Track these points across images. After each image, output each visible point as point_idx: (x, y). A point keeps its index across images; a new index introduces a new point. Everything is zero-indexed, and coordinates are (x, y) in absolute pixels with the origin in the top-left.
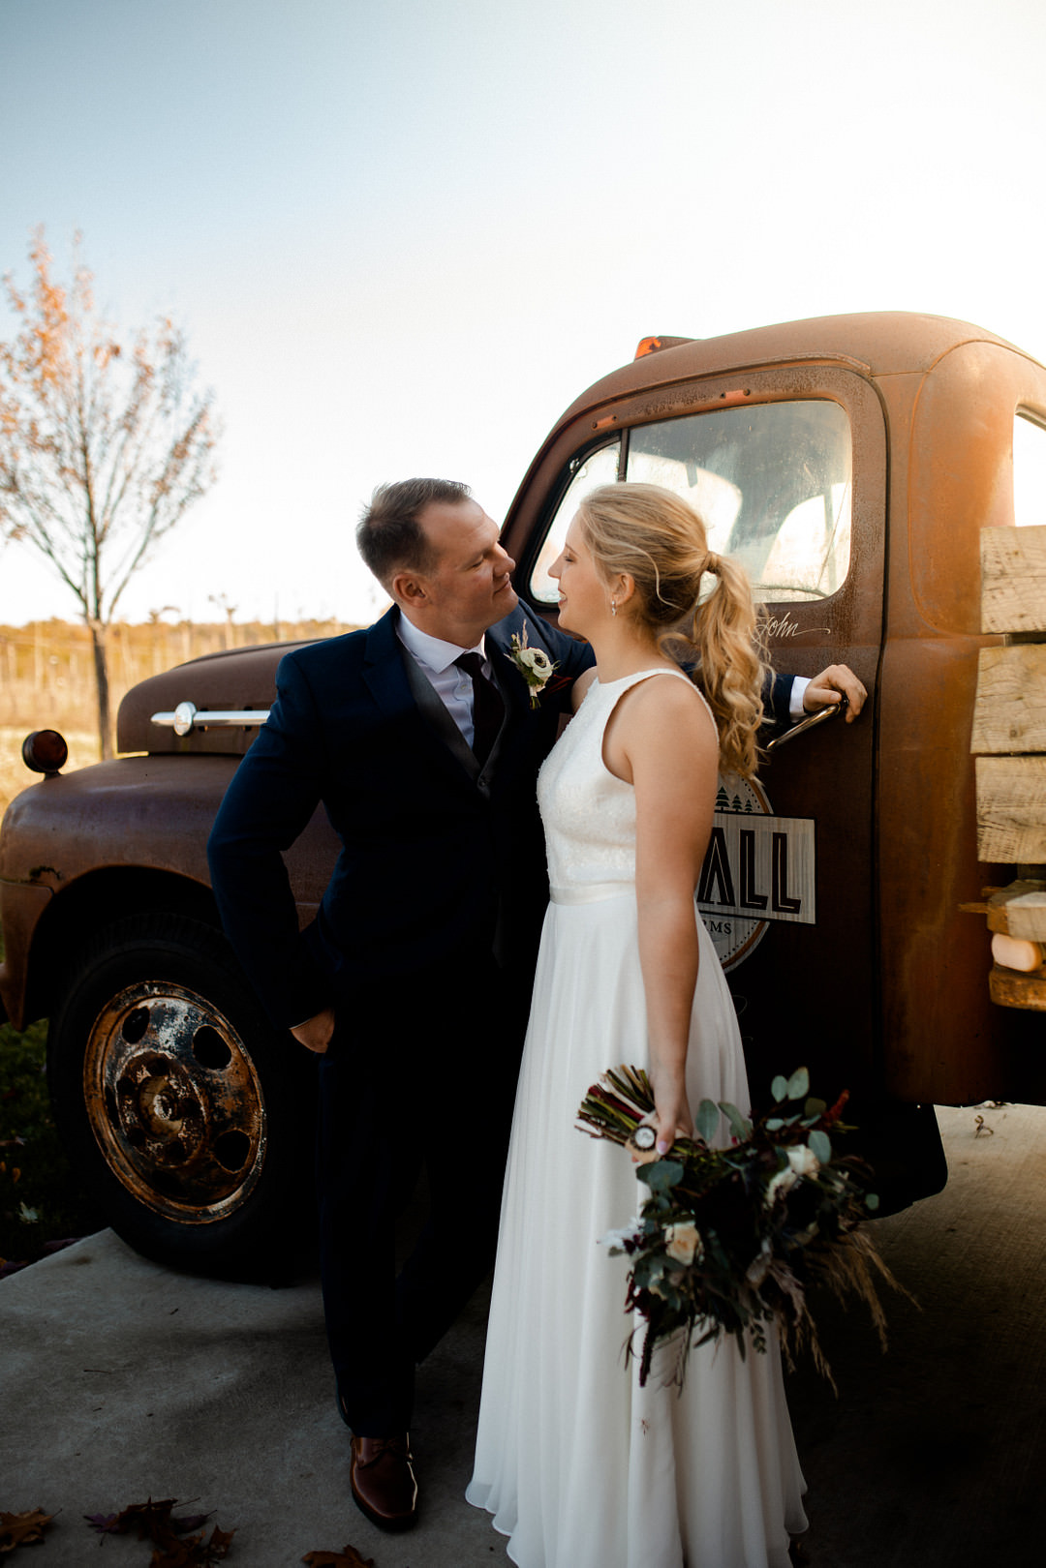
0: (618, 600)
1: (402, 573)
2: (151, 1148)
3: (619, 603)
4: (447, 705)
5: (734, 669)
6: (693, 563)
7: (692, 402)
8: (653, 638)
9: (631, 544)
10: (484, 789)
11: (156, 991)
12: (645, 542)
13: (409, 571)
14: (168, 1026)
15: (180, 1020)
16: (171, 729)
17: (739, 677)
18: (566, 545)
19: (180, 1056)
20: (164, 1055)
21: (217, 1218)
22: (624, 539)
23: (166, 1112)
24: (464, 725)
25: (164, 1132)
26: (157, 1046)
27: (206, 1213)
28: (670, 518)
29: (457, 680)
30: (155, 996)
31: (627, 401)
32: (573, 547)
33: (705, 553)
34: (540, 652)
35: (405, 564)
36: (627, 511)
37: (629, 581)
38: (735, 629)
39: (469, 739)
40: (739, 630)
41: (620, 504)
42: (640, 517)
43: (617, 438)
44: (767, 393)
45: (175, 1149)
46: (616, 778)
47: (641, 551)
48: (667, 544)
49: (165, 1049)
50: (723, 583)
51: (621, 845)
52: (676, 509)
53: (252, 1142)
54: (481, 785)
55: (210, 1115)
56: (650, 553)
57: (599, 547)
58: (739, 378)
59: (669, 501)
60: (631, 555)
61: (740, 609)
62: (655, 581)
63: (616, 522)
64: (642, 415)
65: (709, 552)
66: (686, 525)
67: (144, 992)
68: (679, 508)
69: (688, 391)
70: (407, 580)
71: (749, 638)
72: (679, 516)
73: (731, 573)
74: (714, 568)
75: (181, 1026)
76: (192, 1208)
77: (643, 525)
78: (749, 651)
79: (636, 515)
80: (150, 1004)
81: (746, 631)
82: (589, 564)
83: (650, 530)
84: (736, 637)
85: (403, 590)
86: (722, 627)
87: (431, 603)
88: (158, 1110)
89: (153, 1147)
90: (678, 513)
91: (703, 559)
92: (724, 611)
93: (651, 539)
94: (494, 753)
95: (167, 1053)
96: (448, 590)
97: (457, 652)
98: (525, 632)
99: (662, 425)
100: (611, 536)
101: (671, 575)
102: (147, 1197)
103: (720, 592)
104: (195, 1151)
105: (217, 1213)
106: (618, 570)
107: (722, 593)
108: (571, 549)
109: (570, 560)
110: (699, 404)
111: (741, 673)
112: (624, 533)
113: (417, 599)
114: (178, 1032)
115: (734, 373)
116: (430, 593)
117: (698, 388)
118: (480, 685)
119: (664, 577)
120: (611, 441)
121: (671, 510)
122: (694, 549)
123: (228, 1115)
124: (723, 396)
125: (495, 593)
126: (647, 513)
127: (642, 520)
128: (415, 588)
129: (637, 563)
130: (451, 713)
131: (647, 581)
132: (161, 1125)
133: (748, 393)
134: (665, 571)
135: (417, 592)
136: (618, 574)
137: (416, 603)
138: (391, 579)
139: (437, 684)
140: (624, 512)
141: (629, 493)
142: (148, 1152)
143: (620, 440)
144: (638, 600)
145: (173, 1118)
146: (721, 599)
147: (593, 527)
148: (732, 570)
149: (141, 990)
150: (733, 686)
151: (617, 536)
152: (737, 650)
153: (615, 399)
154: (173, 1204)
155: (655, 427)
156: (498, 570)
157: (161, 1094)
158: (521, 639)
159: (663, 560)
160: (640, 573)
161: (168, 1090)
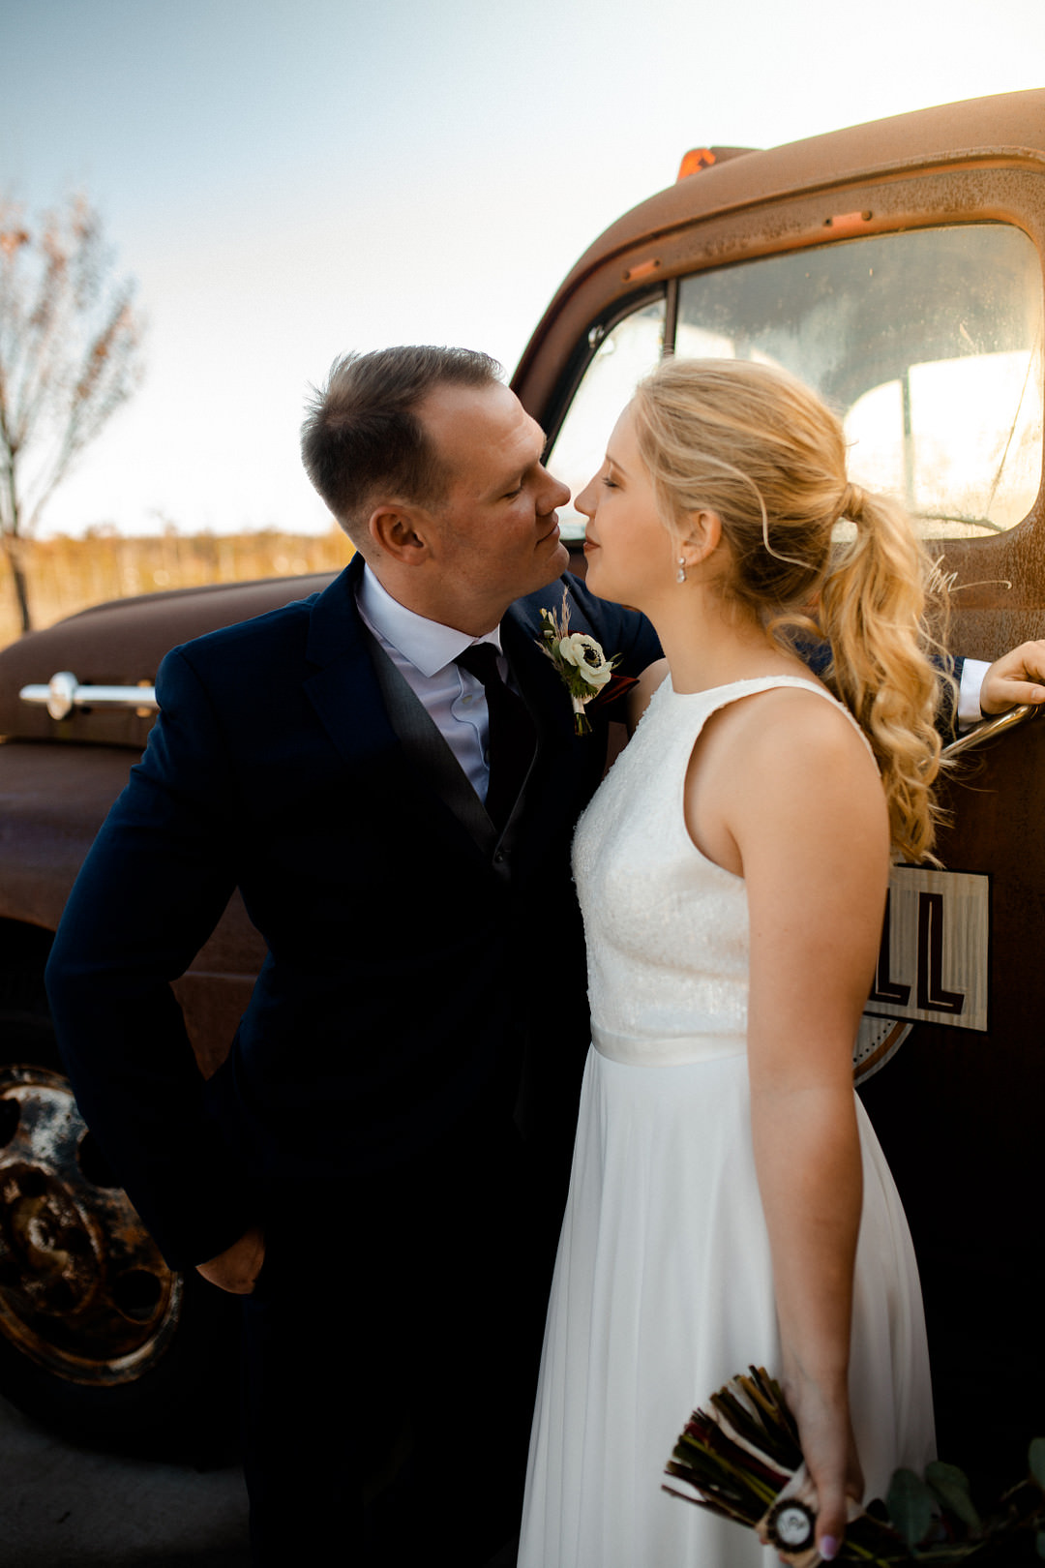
0: (691, 556)
1: (382, 504)
2: (27, 1289)
3: (693, 560)
4: (445, 732)
5: (890, 687)
6: (823, 501)
7: (779, 234)
8: (759, 623)
9: (723, 460)
10: (502, 867)
11: (27, 1077)
12: (749, 459)
13: (397, 502)
14: (44, 1127)
15: (60, 1120)
16: (42, 709)
17: (900, 701)
18: (608, 458)
19: (61, 1170)
20: (39, 1170)
21: (121, 1379)
22: (710, 450)
23: (46, 1241)
24: (468, 763)
25: (46, 1267)
26: (30, 1155)
27: (108, 1371)
28: (791, 419)
29: (457, 688)
30: (25, 1084)
31: (675, 238)
32: (619, 462)
33: (842, 486)
34: (589, 640)
35: (390, 490)
36: (719, 403)
37: (711, 526)
38: (891, 619)
39: (480, 787)
40: (897, 619)
41: (705, 390)
42: (739, 414)
43: (660, 294)
44: (902, 214)
45: (61, 1293)
46: (712, 865)
47: (738, 474)
48: (783, 462)
49: (40, 1160)
50: (872, 539)
51: (714, 976)
52: (800, 404)
53: (165, 1284)
54: (497, 861)
55: (105, 1250)
56: (754, 478)
57: (665, 463)
58: (853, 193)
59: (792, 391)
60: (722, 479)
61: (901, 584)
62: (761, 528)
63: (697, 420)
64: (698, 257)
65: (849, 484)
66: (816, 434)
67: (10, 1077)
68: (807, 405)
69: (772, 218)
70: (393, 516)
71: (914, 633)
72: (805, 417)
73: (886, 520)
74: (856, 513)
75: (62, 1127)
76: (88, 1363)
77: (743, 427)
78: (918, 657)
79: (733, 410)
80: (20, 1094)
81: (912, 624)
82: (644, 494)
83: (757, 438)
84: (893, 632)
85: (387, 534)
86: (869, 616)
87: (432, 556)
88: (35, 1239)
89: (32, 1287)
90: (805, 413)
91: (840, 494)
92: (872, 589)
93: (759, 453)
94: (516, 809)
95: (43, 1166)
96: (461, 534)
97: (461, 643)
98: (565, 608)
99: (730, 272)
100: (688, 444)
101: (786, 518)
102: (30, 1344)
103: (867, 554)
104: (87, 1298)
105: (121, 1372)
106: (694, 504)
107: (871, 557)
108: (615, 464)
109: (614, 483)
110: (790, 237)
111: (903, 693)
112: (712, 440)
113: (409, 550)
114: (57, 1135)
115: (846, 187)
116: (429, 537)
117: (788, 211)
118: (496, 698)
119: (775, 521)
120: (654, 297)
121: (794, 405)
122: (829, 476)
123: (129, 1249)
124: (828, 222)
125: (538, 543)
126: (752, 408)
127: (743, 420)
128: (405, 530)
129: (728, 493)
130: (450, 744)
131: (744, 526)
132: (41, 1256)
133: (869, 217)
134: (777, 510)
135: (410, 538)
136: (693, 510)
137: (407, 557)
138: (363, 514)
139: (427, 697)
140: (711, 405)
141: (725, 374)
142: (25, 1293)
143: (666, 296)
144: (726, 558)
145: (57, 1247)
146: (867, 567)
147: (657, 428)
148: (887, 515)
149: (8, 1076)
150: (890, 717)
151: (699, 444)
152: (898, 657)
153: (658, 236)
154: (64, 1355)
155: (718, 277)
156: (544, 504)
157: (39, 1217)
158: (559, 620)
159: (775, 491)
160: (734, 512)
161: (45, 1214)
